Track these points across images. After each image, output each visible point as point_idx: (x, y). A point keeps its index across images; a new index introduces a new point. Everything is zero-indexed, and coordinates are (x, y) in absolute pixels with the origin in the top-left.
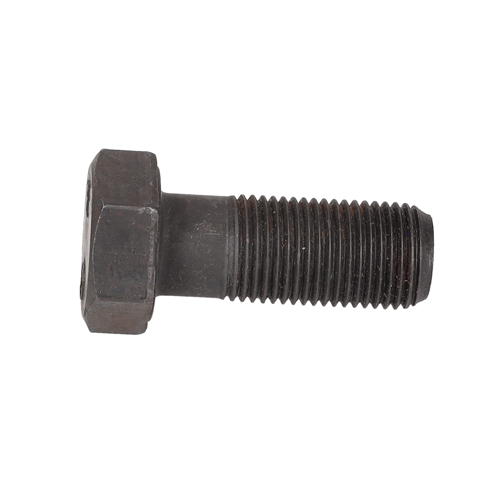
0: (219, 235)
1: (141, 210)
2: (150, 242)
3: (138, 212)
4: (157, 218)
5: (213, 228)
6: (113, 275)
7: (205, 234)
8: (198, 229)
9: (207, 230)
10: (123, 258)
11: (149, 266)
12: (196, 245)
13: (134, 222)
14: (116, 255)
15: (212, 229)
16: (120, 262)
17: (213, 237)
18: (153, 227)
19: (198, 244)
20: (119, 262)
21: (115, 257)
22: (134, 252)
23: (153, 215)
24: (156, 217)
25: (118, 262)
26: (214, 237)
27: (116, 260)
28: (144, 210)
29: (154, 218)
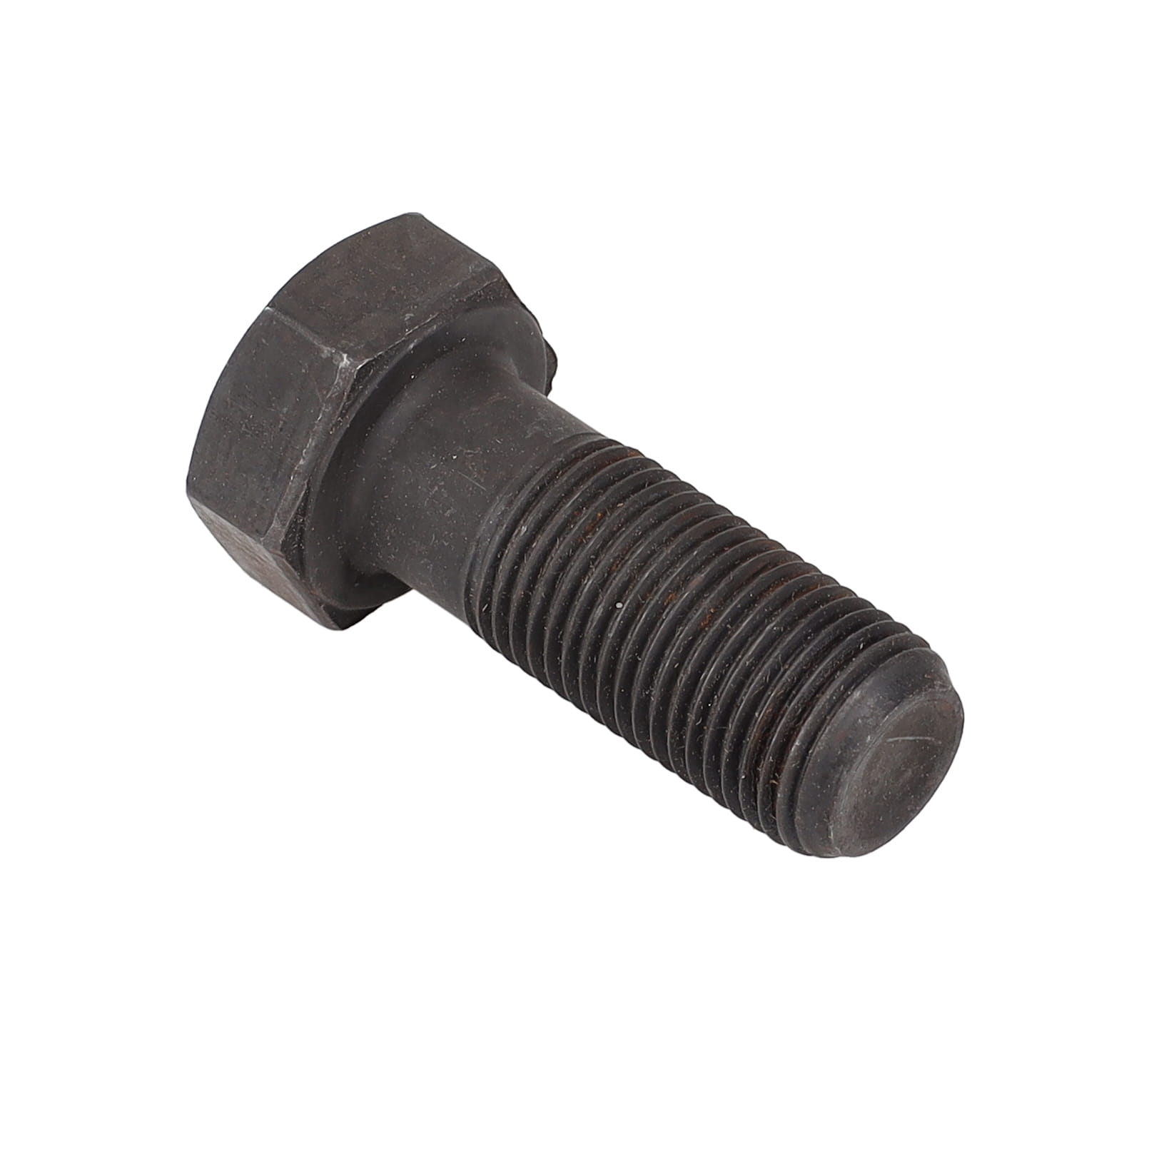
0: (483, 490)
1: (326, 351)
2: (315, 424)
3: (319, 351)
4: (348, 382)
5: (482, 470)
6: (230, 455)
7: (460, 475)
8: (455, 457)
9: (470, 468)
10: (259, 431)
11: (295, 474)
12: (432, 487)
13: (304, 368)
14: (249, 418)
15: (479, 472)
16: (252, 436)
17: (471, 489)
18: (333, 396)
19: (436, 488)
20: (249, 436)
21: (247, 421)
22: (281, 429)
23: (343, 370)
24: (347, 378)
25: (248, 434)
26: (473, 488)
27: (247, 427)
28: (332, 353)
29: (342, 379)
